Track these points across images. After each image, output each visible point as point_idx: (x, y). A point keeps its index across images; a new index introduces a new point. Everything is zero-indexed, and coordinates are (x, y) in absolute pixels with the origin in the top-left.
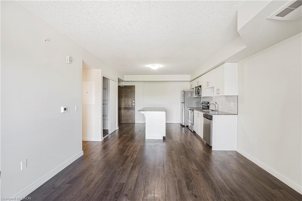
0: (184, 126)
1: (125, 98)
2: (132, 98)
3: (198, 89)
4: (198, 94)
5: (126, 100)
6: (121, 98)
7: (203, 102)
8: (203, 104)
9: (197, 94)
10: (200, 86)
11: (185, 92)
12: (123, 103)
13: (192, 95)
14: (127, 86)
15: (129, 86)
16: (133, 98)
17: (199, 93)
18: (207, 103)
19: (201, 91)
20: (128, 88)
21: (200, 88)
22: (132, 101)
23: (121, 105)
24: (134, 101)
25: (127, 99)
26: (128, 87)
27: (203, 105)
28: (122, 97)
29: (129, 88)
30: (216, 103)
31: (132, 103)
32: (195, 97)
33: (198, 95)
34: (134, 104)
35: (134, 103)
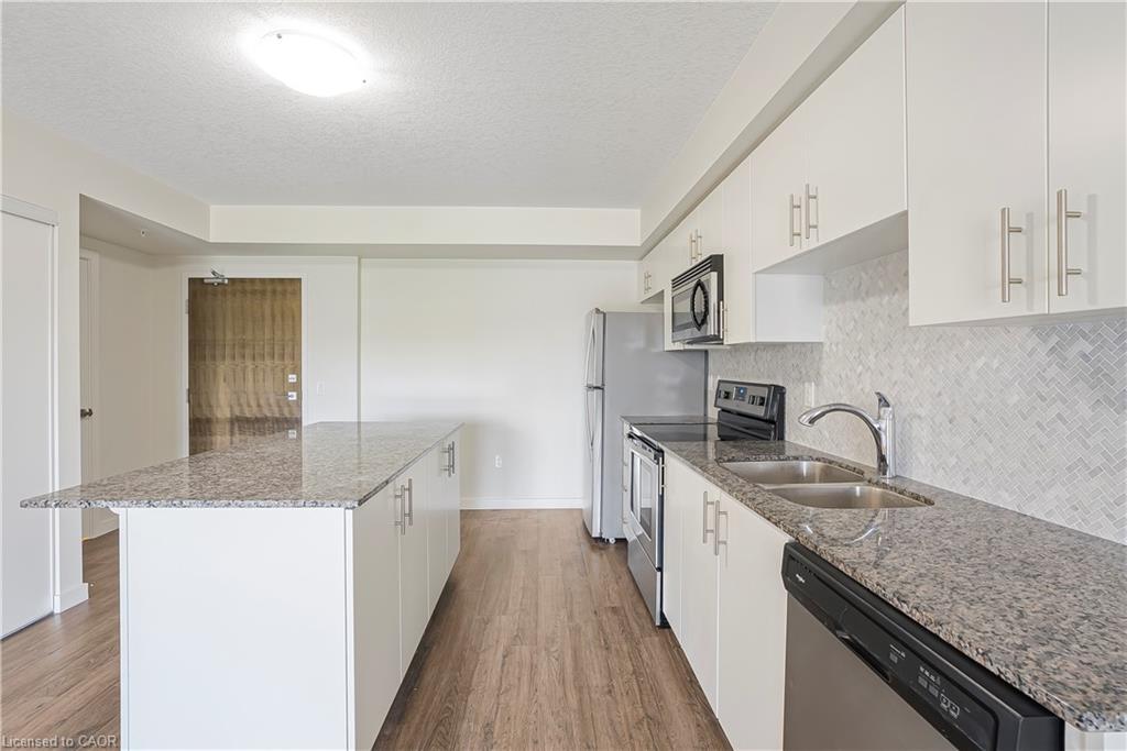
0: (600, 539)
1: (238, 360)
2: (282, 357)
3: (699, 284)
4: (699, 326)
5: (244, 370)
6: (214, 358)
7: (724, 388)
8: (727, 396)
9: (686, 326)
10: (715, 263)
11: (605, 314)
12: (222, 386)
13: (652, 336)
14: (252, 281)
15: (263, 281)
16: (288, 361)
17: (704, 321)
18: (764, 393)
19: (721, 297)
20: (254, 292)
21: (714, 275)
22: (284, 380)
23: (213, 402)
24: (292, 378)
25: (249, 363)
26: (258, 287)
27: (731, 405)
28: (218, 353)
29: (263, 293)
30: (883, 402)
31: (284, 388)
32: (669, 346)
33: (698, 334)
34: (293, 396)
35: (297, 387)
